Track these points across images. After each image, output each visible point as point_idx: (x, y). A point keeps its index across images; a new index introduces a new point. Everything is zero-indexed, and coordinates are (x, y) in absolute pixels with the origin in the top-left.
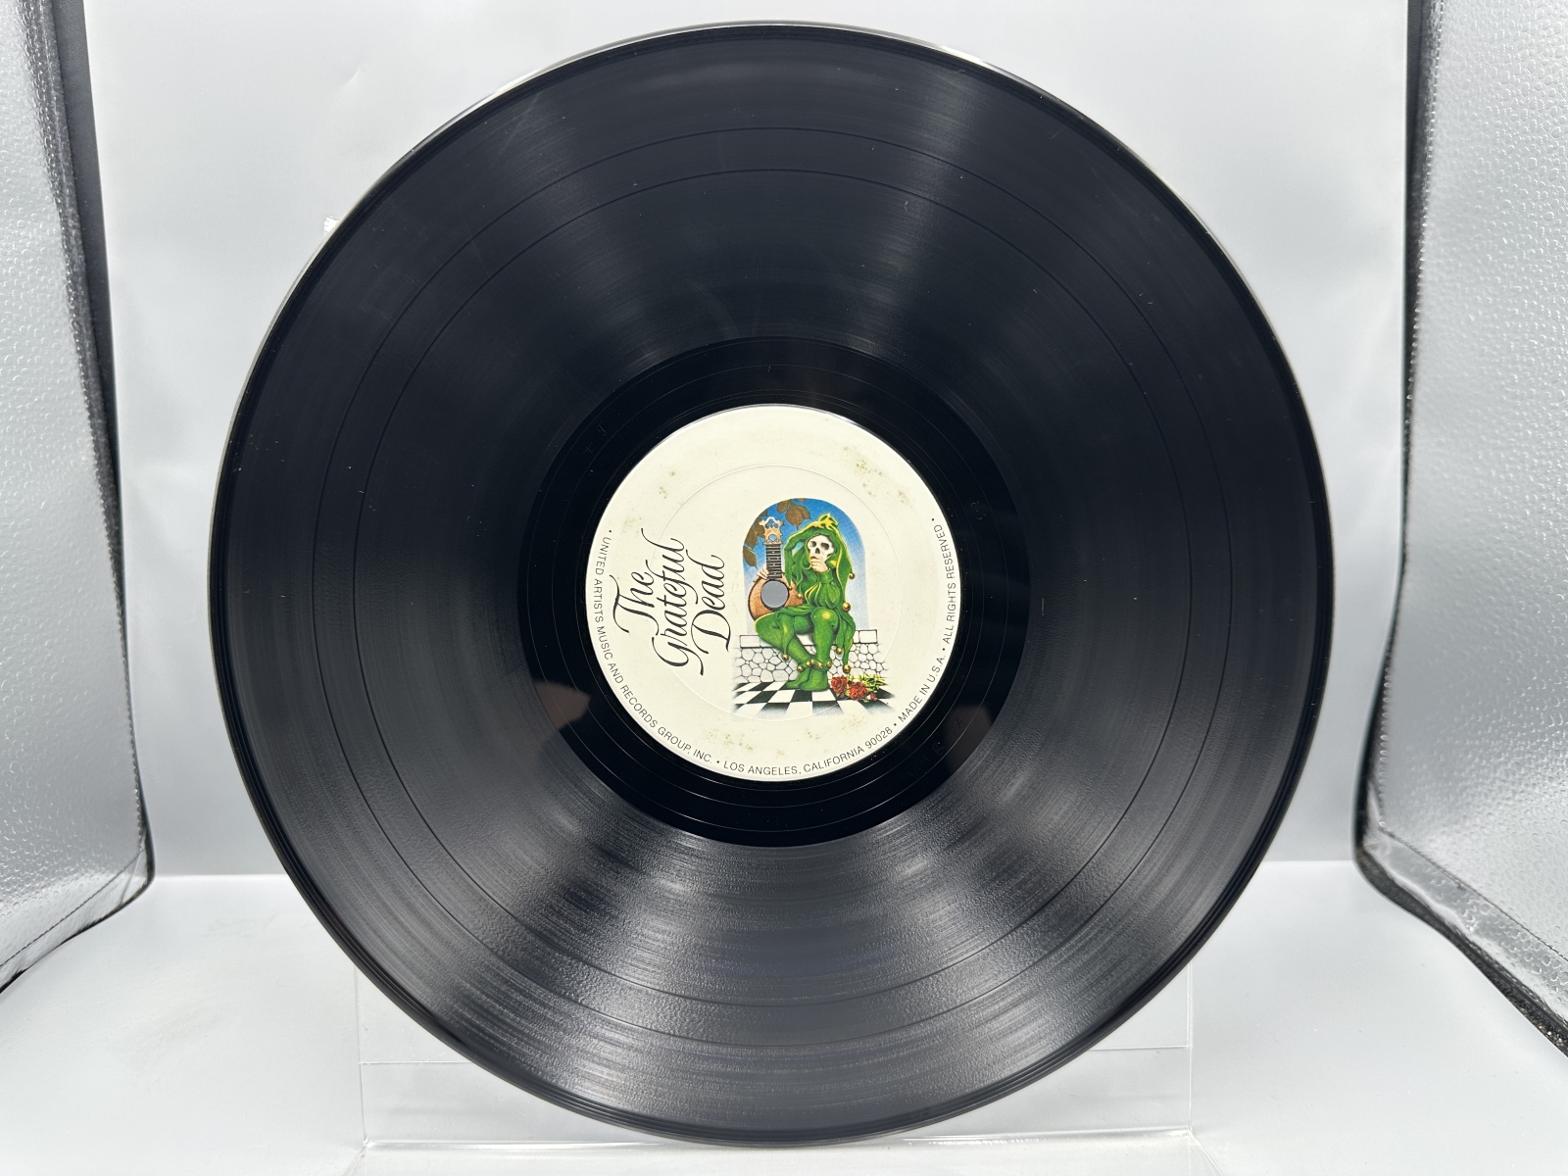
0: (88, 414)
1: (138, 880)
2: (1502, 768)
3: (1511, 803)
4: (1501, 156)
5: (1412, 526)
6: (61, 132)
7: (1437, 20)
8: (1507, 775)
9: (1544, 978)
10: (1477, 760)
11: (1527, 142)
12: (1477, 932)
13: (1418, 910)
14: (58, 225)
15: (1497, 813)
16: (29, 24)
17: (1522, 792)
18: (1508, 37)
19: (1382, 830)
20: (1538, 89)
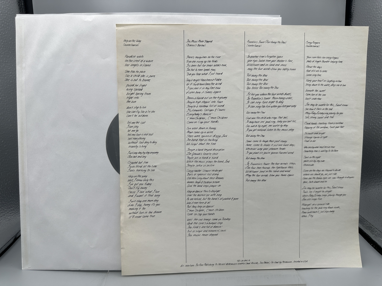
9: (371, 232)
17: (367, 191)
18: (369, 17)
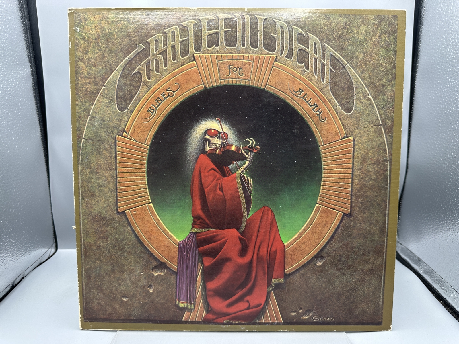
0: (38, 122)
1: (53, 250)
2: (431, 229)
3: (433, 238)
4: (439, 57)
5: (410, 159)
6: (30, 42)
7: (423, 15)
8: (433, 231)
9: (440, 287)
10: (425, 226)
11: (446, 55)
12: (423, 273)
13: (407, 265)
14: (30, 69)
15: (430, 241)
16: (21, 12)
18: (442, 24)
19: (398, 242)
20: (450, 40)
